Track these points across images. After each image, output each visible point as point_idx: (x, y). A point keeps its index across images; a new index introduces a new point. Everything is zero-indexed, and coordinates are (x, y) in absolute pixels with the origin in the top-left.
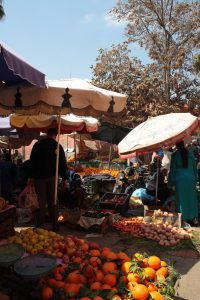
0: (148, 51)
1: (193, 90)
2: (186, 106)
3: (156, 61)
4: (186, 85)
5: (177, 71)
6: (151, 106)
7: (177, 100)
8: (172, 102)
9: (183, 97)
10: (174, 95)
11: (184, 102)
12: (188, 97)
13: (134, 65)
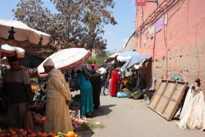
0: (56, 5)
1: (84, 34)
2: (79, 44)
3: (61, 13)
4: (79, 30)
5: (75, 21)
6: (56, 42)
7: (73, 39)
8: (70, 41)
9: (78, 38)
10: (71, 36)
11: (78, 41)
12: (80, 38)
13: (45, 13)
